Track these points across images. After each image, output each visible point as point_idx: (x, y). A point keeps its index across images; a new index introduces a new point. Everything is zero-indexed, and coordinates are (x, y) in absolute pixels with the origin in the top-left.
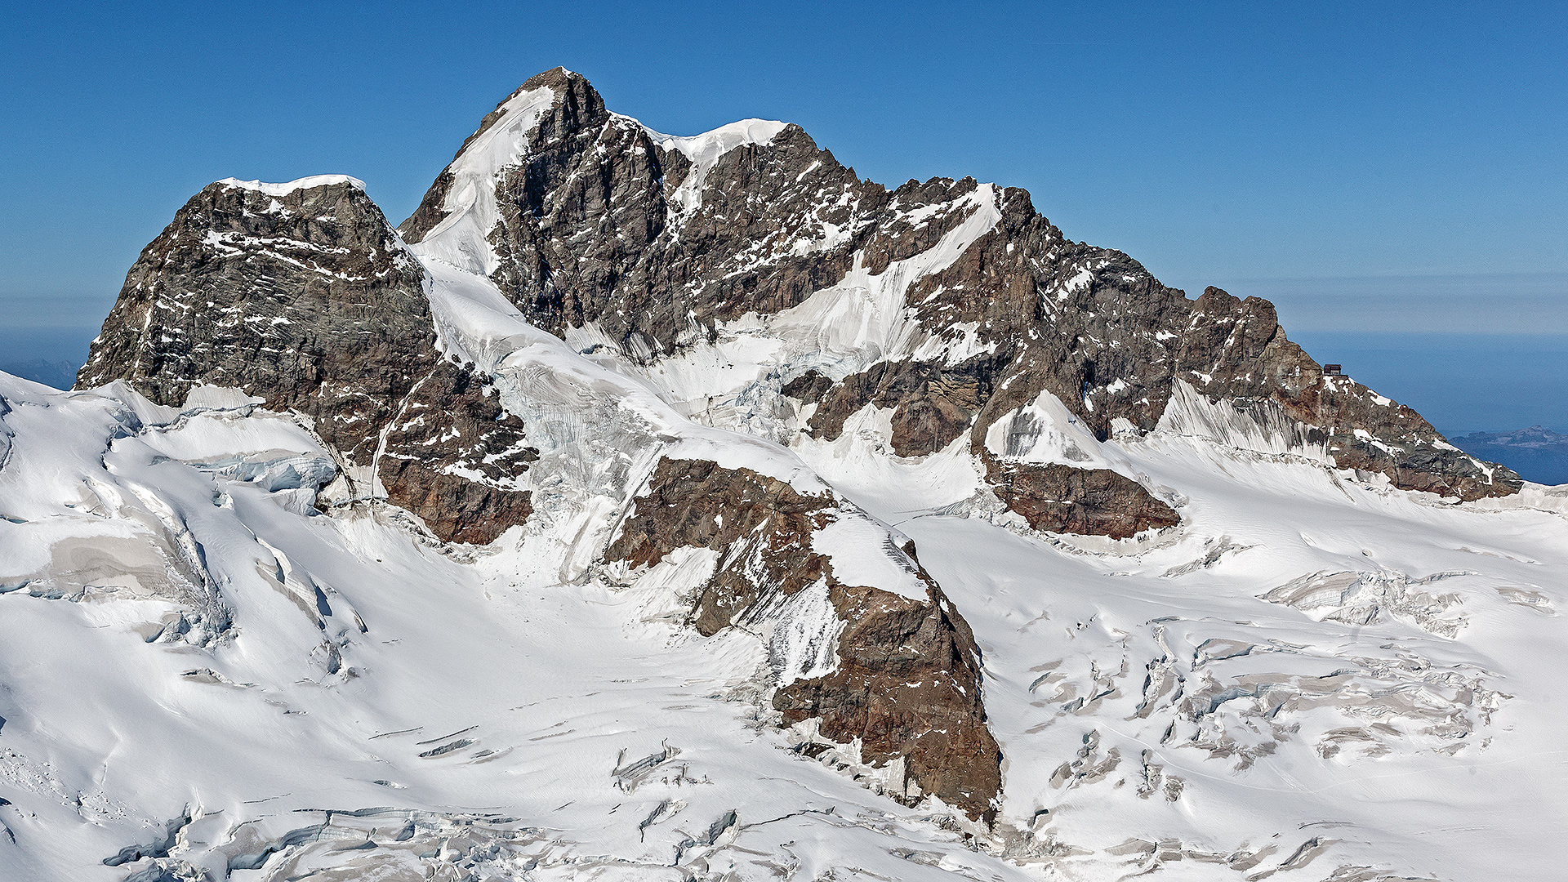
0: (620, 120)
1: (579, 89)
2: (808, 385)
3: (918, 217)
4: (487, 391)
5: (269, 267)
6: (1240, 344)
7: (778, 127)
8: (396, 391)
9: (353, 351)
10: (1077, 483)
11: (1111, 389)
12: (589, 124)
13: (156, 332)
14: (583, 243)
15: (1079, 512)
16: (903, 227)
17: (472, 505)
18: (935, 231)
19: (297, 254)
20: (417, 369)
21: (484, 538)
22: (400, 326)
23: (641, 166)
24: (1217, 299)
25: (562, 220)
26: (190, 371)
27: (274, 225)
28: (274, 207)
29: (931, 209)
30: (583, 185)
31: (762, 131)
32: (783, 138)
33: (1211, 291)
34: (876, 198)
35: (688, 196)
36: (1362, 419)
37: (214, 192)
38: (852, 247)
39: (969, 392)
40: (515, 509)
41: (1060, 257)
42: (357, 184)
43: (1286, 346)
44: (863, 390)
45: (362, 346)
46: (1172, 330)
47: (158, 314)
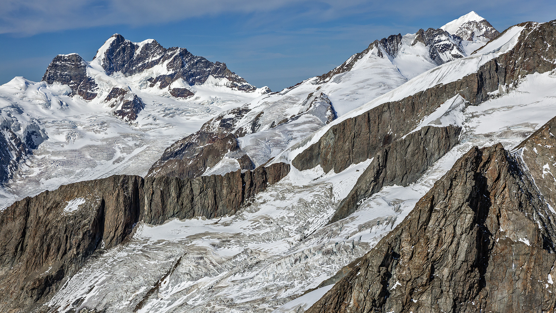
0: (126, 41)
1: (120, 36)
2: (150, 80)
3: (169, 54)
4: (93, 81)
5: (65, 66)
6: (220, 70)
7: (153, 40)
8: (81, 81)
9: (75, 76)
10: (180, 90)
11: (197, 78)
12: (122, 41)
13: (49, 75)
14: (119, 60)
15: (180, 95)
16: (167, 55)
17: (89, 95)
18: (172, 55)
19: (69, 64)
20: (83, 78)
21: (91, 99)
22: (81, 73)
23: (129, 48)
24: (218, 64)
25: (116, 56)
26: (53, 80)
27: (66, 60)
28: (66, 58)
29: (171, 52)
30: (120, 51)
31: (150, 41)
32: (153, 42)
33: (217, 62)
34: (165, 51)
35: (138, 52)
36: (236, 81)
37: (58, 57)
38: (160, 58)
39: (170, 79)
40: (95, 95)
41: (191, 58)
42: (77, 54)
43: (228, 70)
44: (158, 79)
45: (77, 75)
46: (210, 68)
47: (50, 73)
